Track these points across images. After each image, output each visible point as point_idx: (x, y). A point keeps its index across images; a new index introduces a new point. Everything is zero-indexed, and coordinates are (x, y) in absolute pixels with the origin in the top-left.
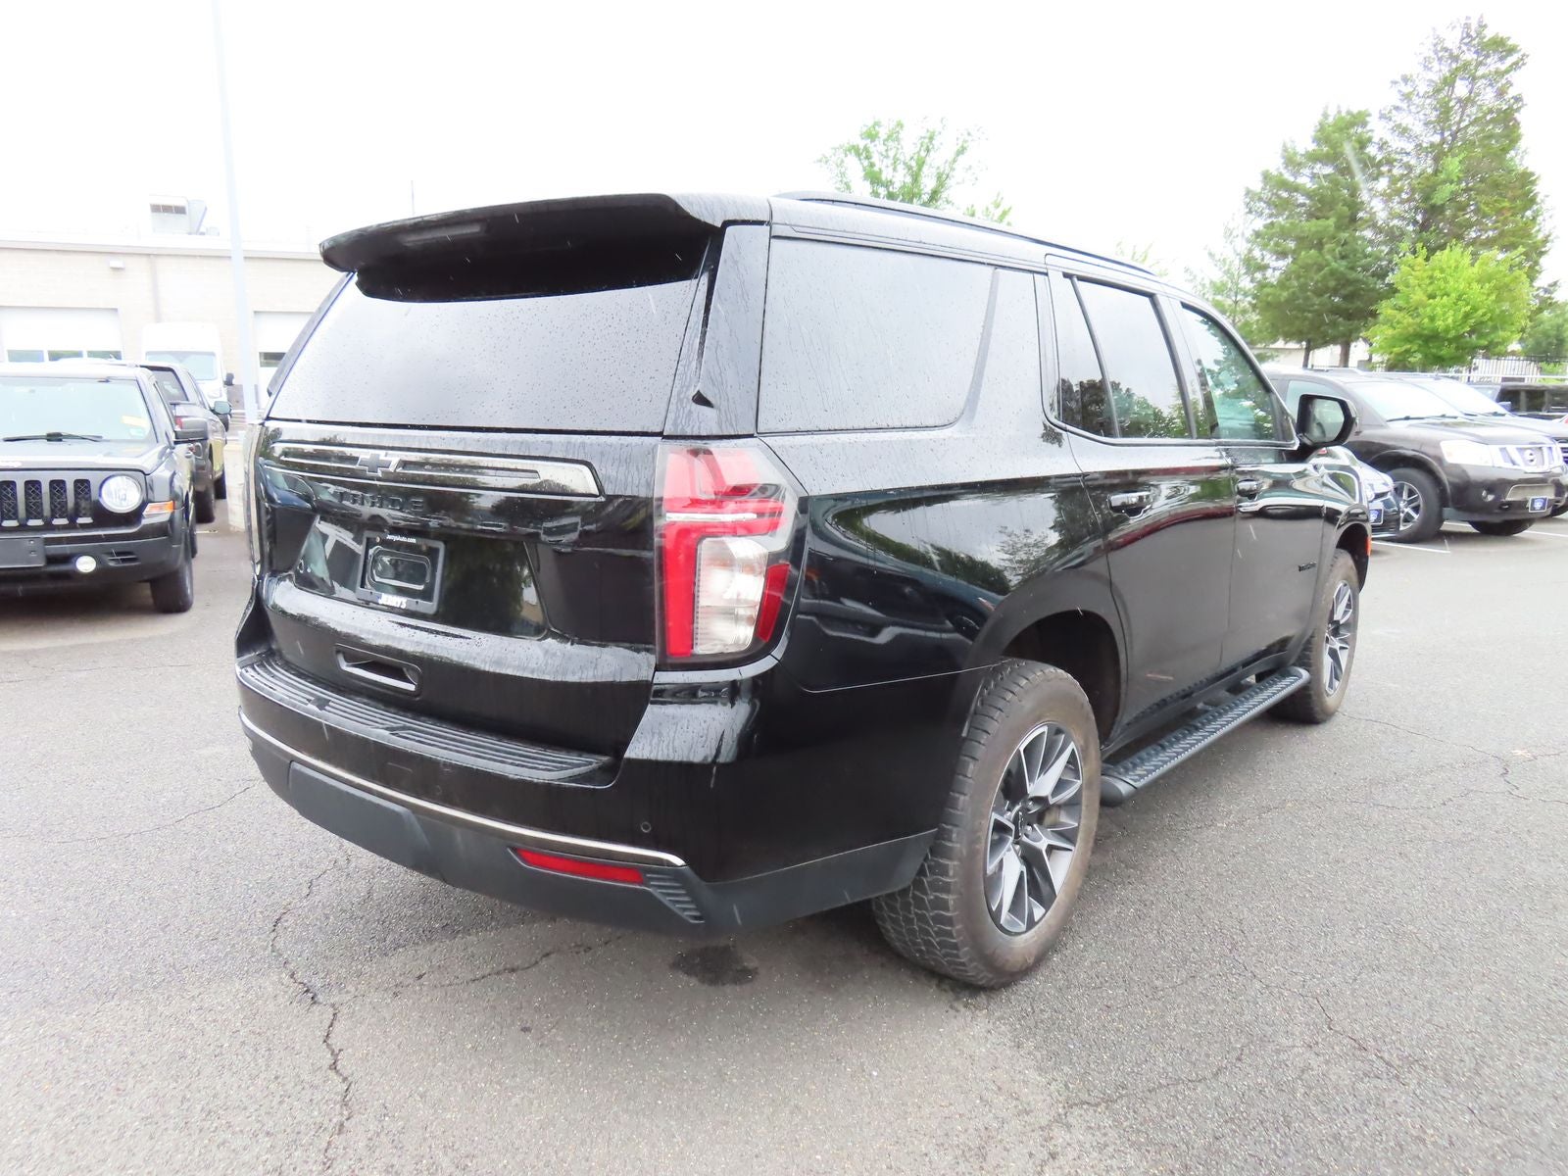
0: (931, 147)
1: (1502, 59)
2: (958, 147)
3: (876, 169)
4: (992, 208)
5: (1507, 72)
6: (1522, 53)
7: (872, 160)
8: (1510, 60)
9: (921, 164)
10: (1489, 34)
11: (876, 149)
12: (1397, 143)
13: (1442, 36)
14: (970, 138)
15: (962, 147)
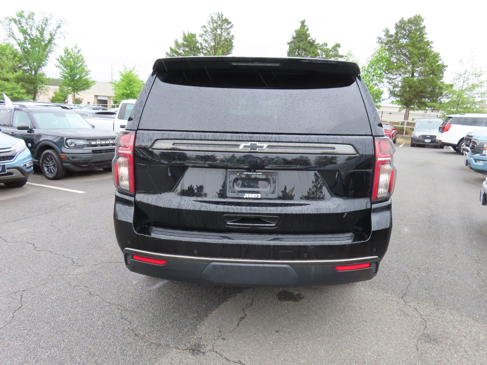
0: (47, 24)
1: (228, 25)
2: (57, 26)
3: (25, 28)
4: (74, 48)
5: (229, 28)
6: (232, 24)
7: (22, 25)
8: (230, 25)
9: (43, 29)
10: (224, 18)
11: (23, 21)
12: (204, 44)
13: (213, 16)
14: (61, 23)
15: (59, 25)
